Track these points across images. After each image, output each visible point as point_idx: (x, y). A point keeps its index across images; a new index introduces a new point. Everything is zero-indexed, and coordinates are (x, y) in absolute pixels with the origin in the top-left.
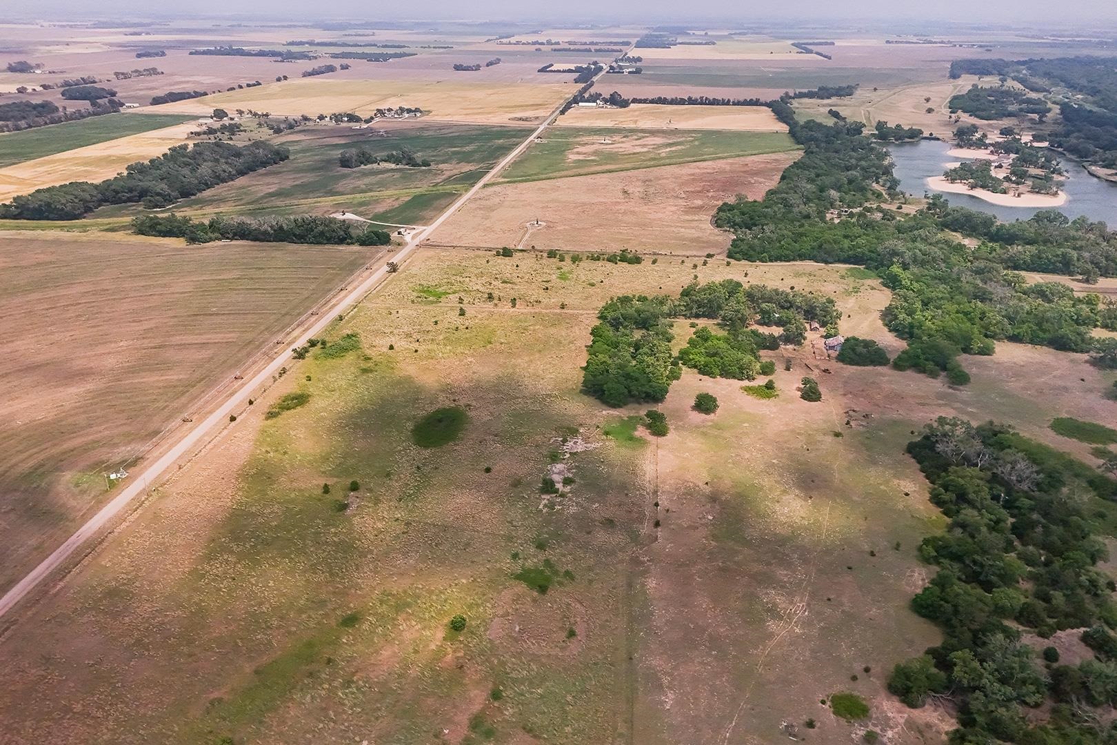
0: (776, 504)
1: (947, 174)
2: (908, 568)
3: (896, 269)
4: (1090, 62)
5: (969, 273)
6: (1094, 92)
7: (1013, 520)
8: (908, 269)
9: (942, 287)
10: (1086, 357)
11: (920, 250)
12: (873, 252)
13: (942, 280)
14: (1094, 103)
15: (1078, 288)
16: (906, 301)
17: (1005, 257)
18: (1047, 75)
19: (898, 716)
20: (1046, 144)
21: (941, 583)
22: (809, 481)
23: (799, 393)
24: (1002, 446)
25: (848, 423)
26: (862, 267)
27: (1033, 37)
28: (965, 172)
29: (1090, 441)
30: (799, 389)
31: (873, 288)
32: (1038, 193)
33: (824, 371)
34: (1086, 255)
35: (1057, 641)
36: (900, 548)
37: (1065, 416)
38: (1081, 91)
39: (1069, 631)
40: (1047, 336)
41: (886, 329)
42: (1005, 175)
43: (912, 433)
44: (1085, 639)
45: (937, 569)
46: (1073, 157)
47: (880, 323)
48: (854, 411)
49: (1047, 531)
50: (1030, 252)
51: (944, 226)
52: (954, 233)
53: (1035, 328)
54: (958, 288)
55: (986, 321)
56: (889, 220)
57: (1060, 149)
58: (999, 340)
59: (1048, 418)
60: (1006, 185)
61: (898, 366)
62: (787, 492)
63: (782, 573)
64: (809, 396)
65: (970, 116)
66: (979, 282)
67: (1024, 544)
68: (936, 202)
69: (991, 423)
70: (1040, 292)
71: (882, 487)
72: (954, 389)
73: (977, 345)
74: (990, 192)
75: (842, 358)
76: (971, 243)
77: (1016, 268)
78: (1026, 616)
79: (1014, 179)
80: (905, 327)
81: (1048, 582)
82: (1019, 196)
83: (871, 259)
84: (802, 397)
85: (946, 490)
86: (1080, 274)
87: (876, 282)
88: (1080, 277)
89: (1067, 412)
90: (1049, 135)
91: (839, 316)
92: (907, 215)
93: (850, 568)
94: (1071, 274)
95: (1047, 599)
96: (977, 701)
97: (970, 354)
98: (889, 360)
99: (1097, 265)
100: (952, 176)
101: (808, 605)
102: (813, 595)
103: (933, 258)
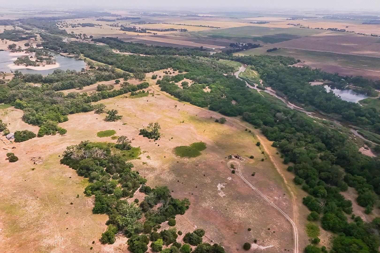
0: (26, 207)
1: (15, 63)
2: (86, 201)
3: (18, 101)
4: (40, 19)
5: (45, 96)
6: (47, 29)
7: (105, 168)
8: (22, 100)
9: (39, 103)
10: (93, 112)
11: (23, 92)
12: (4, 97)
13: (37, 100)
14: (49, 32)
15: (80, 92)
16: (29, 112)
17: (52, 87)
18: (29, 24)
19: (110, 249)
20: (42, 48)
21: (98, 200)
22: (33, 192)
23: (8, 161)
24: (89, 148)
25: (35, 163)
26: (3, 104)
27: (15, 11)
28: (20, 61)
29: (110, 136)
30: (6, 159)
31: (12, 111)
32: (49, 64)
33: (13, 148)
34: (76, 81)
35: (135, 196)
36: (79, 196)
37: (99, 131)
38: (42, 29)
39: (136, 191)
40: (81, 109)
41: (27, 124)
42: (36, 60)
43: (59, 156)
44: (141, 191)
45: (94, 196)
46: (53, 51)
47: (23, 123)
48: (34, 158)
49: (116, 167)
50: (60, 84)
51: (26, 81)
52: (30, 83)
53: (76, 107)
54: (45, 102)
55: (60, 110)
56: (3, 84)
57: (47, 49)
58: (67, 115)
59: (95, 134)
60: (37, 63)
61: (40, 136)
62: (27, 201)
63: (44, 231)
64: (13, 160)
65: (10, 40)
66: (50, 98)
67: (112, 174)
68: (17, 74)
69: (82, 142)
70: (71, 96)
71: (61, 179)
72: (64, 136)
73: (62, 119)
74: (34, 67)
75: (17, 141)
76: (38, 85)
77: (58, 90)
78: (125, 194)
79: (39, 61)
80: (34, 121)
81: (124, 181)
82: (44, 66)
83: (5, 100)
84: (10, 161)
85: (82, 170)
86: (78, 87)
87: (13, 108)
88: (78, 88)
89: (99, 130)
90: (42, 44)
91: (6, 125)
92: (9, 80)
93: (67, 213)
94: (75, 88)
95: (127, 186)
96: (129, 228)
97: (61, 122)
98: (35, 135)
99: (81, 83)
100: (17, 63)
101: (61, 235)
102: (61, 231)
103: (29, 94)
